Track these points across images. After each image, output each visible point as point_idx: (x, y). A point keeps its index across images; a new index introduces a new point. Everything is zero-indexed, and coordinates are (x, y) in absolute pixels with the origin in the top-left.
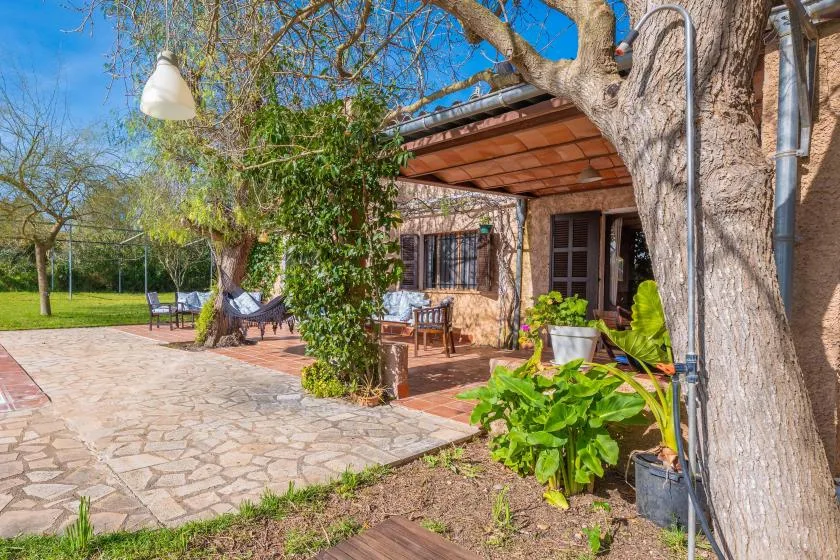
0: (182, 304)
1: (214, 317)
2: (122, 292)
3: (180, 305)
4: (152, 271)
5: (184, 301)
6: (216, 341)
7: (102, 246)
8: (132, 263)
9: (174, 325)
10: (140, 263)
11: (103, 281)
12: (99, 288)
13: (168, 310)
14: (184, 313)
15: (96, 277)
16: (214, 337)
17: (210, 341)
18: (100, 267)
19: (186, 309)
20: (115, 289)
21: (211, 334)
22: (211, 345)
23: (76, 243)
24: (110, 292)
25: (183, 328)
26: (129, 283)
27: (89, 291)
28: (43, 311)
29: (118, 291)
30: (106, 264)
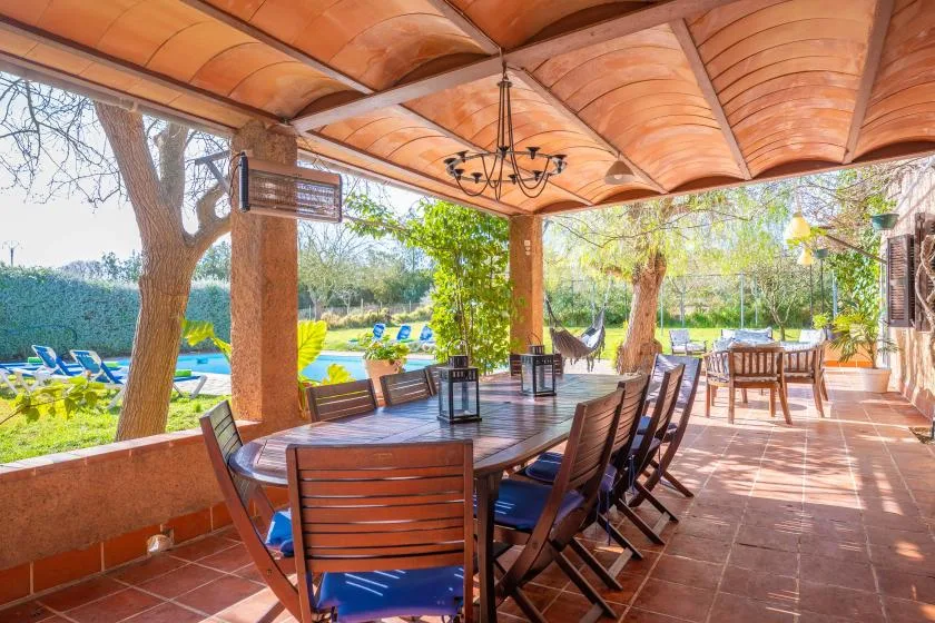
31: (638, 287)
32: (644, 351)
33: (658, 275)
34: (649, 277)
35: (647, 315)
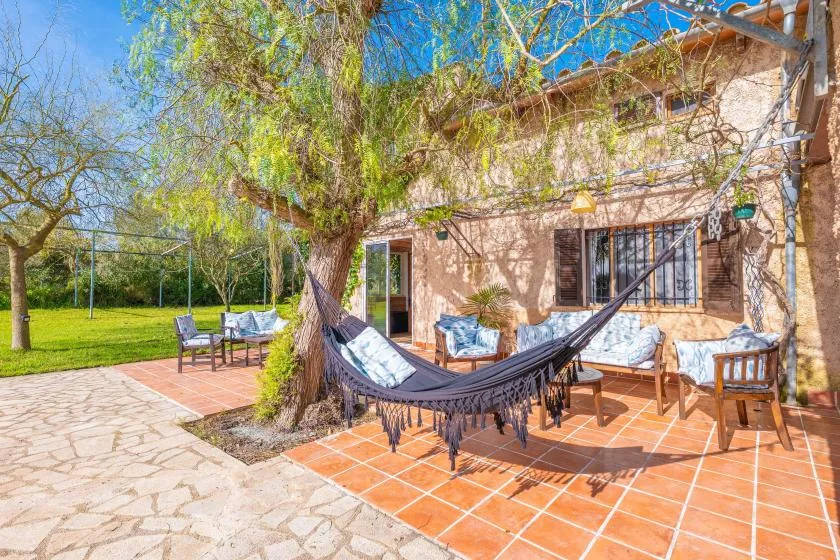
0: (232, 329)
1: (295, 371)
2: (163, 306)
3: (228, 332)
4: (198, 284)
5: (233, 324)
6: (298, 417)
7: (140, 258)
8: (176, 276)
9: (219, 361)
10: (183, 276)
11: (140, 294)
12: (134, 302)
13: (207, 342)
14: (234, 341)
15: (131, 291)
16: (293, 410)
17: (285, 418)
18: (136, 280)
19: (237, 335)
20: (155, 304)
21: (288, 404)
22: (288, 425)
23: (109, 254)
24: (149, 306)
25: (233, 364)
26: (172, 296)
27: (122, 306)
28: (15, 343)
29: (158, 305)
30: (145, 276)
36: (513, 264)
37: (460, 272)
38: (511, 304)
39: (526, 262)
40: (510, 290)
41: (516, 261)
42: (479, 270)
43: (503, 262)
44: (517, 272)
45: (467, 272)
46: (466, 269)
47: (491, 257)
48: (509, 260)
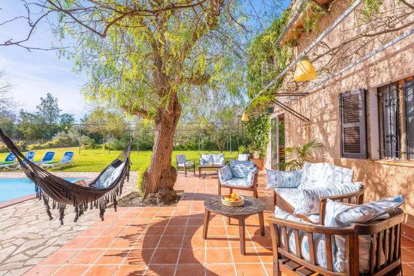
6: (145, 197)
16: (144, 194)
31: (160, 126)
32: (164, 175)
33: (176, 117)
34: (168, 118)
35: (166, 147)
36: (326, 124)
37: (302, 132)
38: (326, 155)
39: (333, 122)
40: (324, 143)
41: (327, 122)
42: (310, 130)
43: (321, 123)
44: (328, 131)
45: (304, 132)
46: (304, 130)
47: (315, 120)
48: (324, 122)
